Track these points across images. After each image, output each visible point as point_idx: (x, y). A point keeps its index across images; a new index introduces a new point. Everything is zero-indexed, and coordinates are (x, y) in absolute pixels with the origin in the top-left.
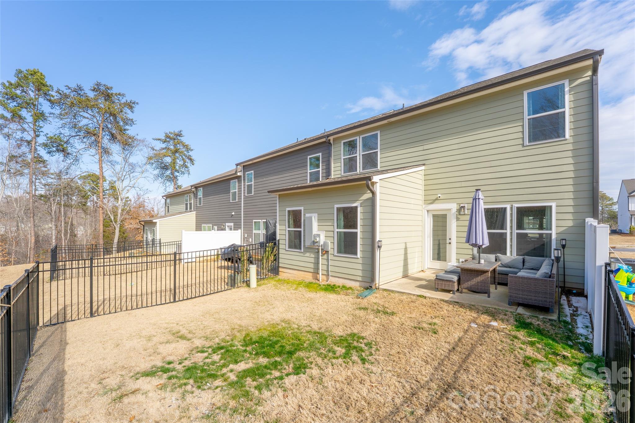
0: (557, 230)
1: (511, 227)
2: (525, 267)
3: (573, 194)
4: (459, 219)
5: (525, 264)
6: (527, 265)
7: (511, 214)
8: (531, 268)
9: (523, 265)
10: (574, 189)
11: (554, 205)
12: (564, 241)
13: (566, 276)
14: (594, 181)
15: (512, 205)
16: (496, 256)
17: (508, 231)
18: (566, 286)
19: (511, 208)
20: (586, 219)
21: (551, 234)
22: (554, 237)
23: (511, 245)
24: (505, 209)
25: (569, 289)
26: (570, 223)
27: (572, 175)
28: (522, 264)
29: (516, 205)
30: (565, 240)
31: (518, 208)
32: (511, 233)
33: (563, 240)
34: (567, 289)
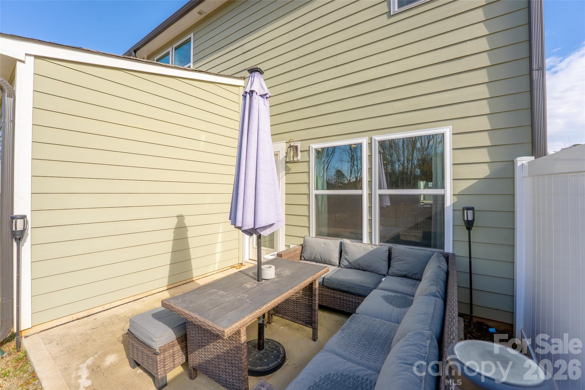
0: (454, 188)
1: (370, 182)
2: (392, 270)
3: (488, 103)
4: (290, 170)
5: (393, 263)
6: (396, 266)
7: (370, 156)
8: (404, 273)
9: (389, 266)
10: (490, 93)
11: (447, 131)
12: (470, 212)
13: (474, 292)
14: (535, 66)
15: (371, 139)
16: (341, 244)
17: (365, 192)
18: (475, 314)
19: (370, 144)
20: (518, 159)
21: (443, 197)
22: (449, 202)
23: (370, 221)
24: (360, 145)
25: (480, 320)
26: (484, 171)
27: (484, 60)
28: (386, 263)
29: (379, 137)
30: (472, 209)
31: (382, 143)
32: (370, 195)
33: (468, 209)
34: (475, 320)
